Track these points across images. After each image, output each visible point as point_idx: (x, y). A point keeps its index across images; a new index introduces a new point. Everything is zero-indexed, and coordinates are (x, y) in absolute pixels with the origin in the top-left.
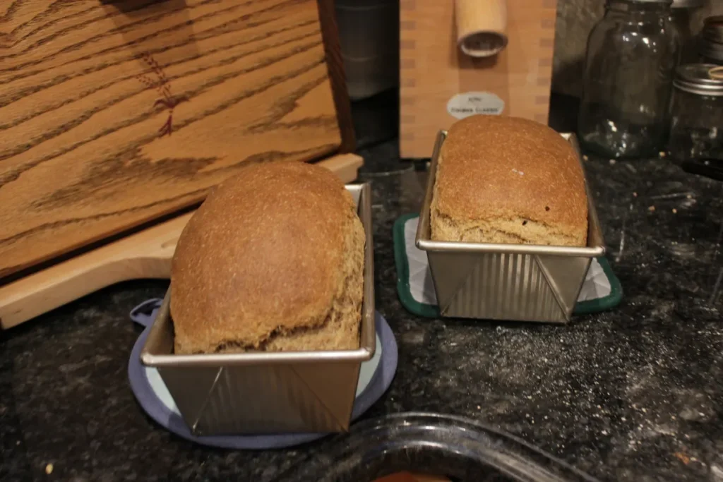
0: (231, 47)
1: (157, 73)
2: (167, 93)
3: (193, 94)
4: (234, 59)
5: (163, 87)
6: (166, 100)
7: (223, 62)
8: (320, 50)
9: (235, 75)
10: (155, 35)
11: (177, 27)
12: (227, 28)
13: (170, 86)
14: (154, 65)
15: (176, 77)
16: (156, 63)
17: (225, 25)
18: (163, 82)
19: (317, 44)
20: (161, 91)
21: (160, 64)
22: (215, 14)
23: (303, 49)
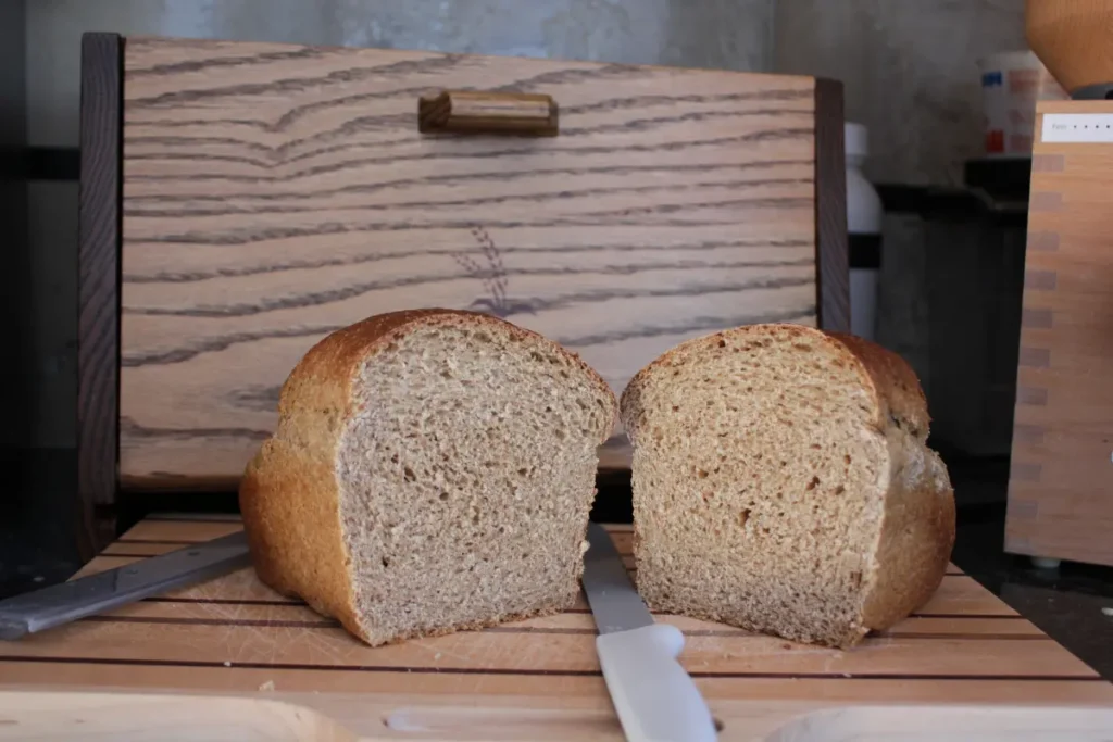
0: (630, 248)
1: (490, 258)
2: (498, 291)
3: (546, 305)
4: (632, 269)
5: (494, 281)
6: (494, 302)
7: (613, 269)
8: (809, 293)
9: (630, 295)
10: (499, 200)
11: (540, 197)
12: (630, 218)
13: (506, 283)
14: (487, 244)
15: (523, 272)
16: (492, 243)
17: (627, 212)
18: (496, 275)
19: (803, 282)
20: (489, 287)
21: (497, 245)
22: (614, 191)
23: (772, 285)
